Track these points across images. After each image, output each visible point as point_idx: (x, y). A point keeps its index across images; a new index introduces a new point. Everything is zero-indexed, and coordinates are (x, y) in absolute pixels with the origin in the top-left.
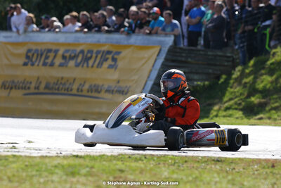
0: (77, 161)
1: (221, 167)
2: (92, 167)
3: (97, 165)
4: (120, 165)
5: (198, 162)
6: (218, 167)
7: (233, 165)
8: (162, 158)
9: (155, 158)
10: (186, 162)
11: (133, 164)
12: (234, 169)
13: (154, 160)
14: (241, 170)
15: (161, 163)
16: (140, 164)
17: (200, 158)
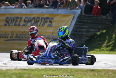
0: (23, 71)
1: (94, 74)
2: (30, 74)
3: (33, 73)
6: (92, 73)
7: (100, 73)
10: (77, 71)
11: (50, 72)
12: (100, 74)
13: (62, 71)
14: (103, 75)
15: (65, 72)
16: (54, 73)
17: (84, 69)
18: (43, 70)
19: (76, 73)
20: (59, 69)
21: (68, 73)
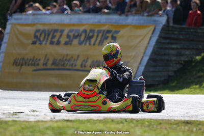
0: (65, 124)
1: (189, 128)
3: (82, 127)
4: (101, 126)
5: (171, 124)
6: (187, 128)
7: (200, 126)
8: (140, 121)
9: (135, 121)
10: (160, 124)
11: (113, 126)
12: (200, 129)
13: (133, 123)
15: (139, 125)
16: (120, 126)
17: (173, 121)
18: (100, 121)
19: (159, 127)
20: (128, 120)
21: (145, 126)
